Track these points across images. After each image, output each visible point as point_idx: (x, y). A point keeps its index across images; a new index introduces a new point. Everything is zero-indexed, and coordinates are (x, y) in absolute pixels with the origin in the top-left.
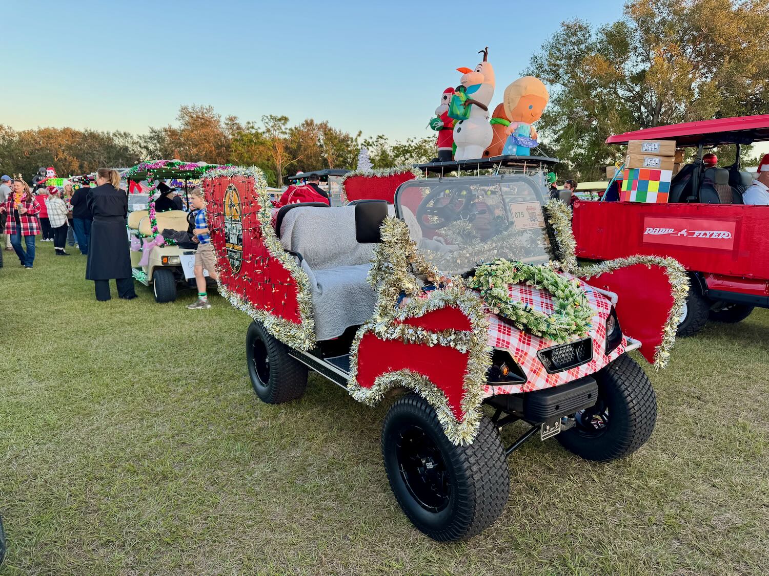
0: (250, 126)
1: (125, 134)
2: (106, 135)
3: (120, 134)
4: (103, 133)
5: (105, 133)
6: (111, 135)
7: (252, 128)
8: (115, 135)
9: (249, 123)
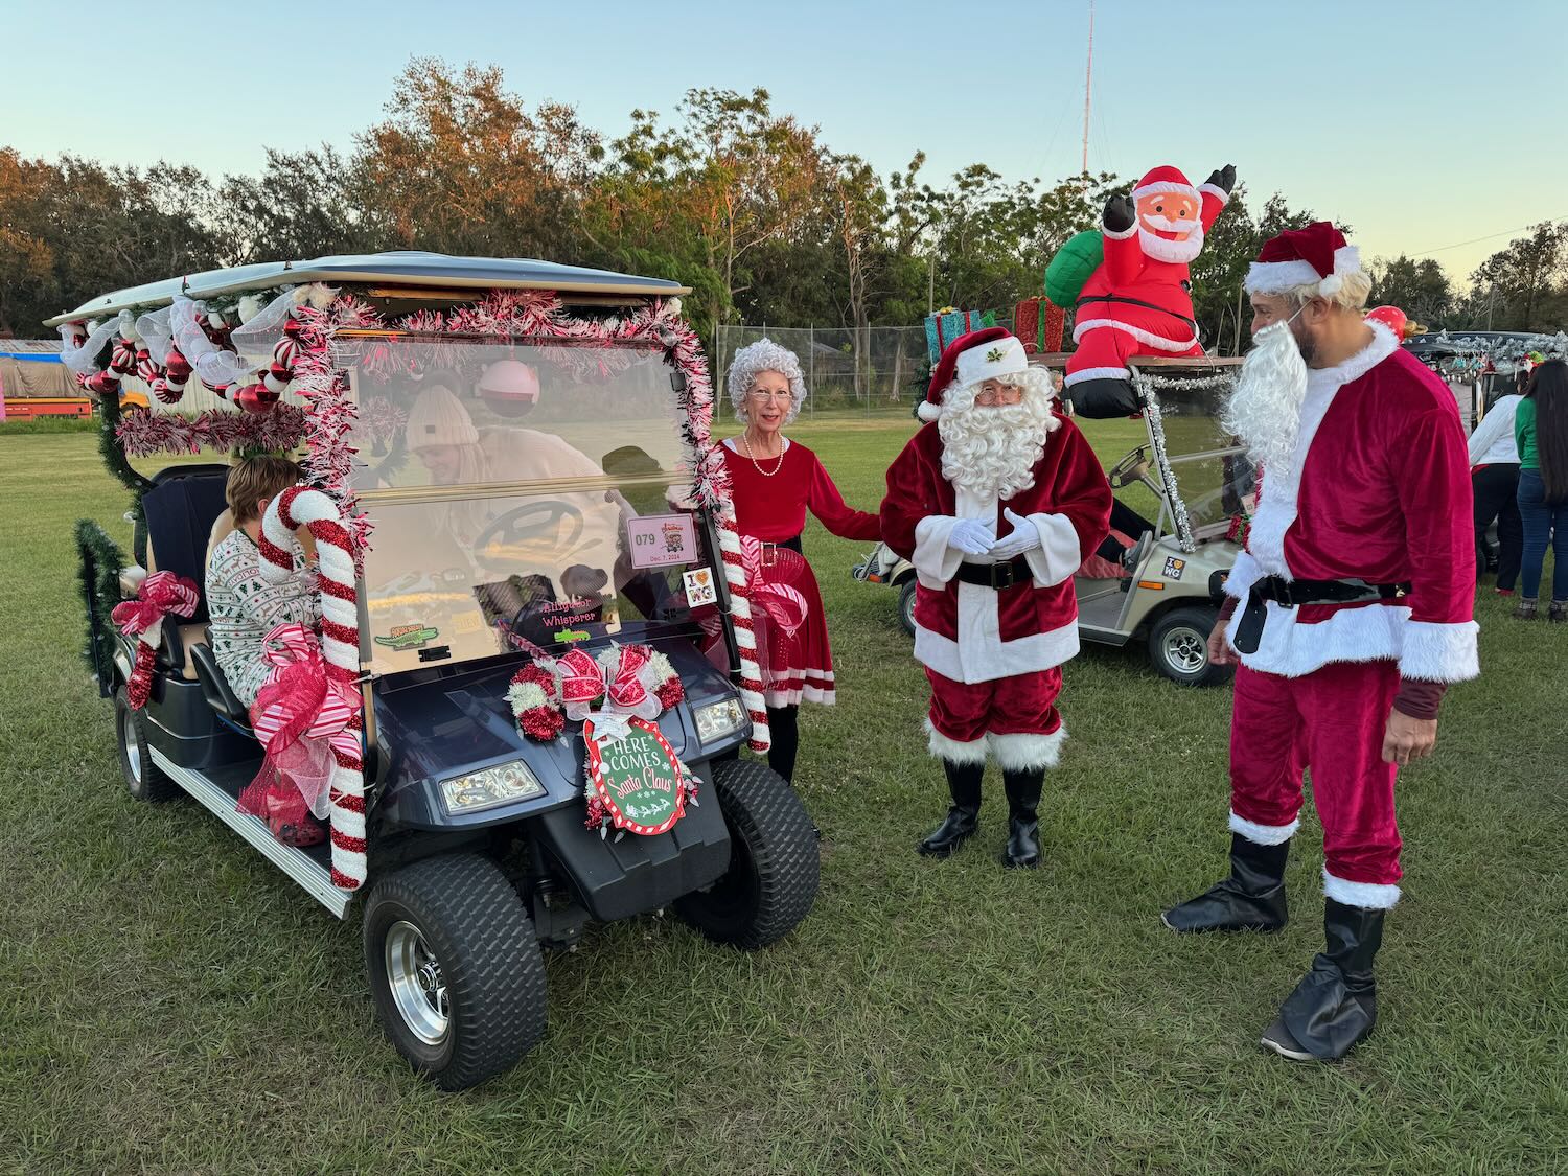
0: (642, 123)
1: (185, 171)
2: (126, 176)
3: (171, 173)
4: (117, 170)
5: (123, 170)
6: (142, 177)
7: (648, 132)
8: (153, 172)
9: (638, 115)
